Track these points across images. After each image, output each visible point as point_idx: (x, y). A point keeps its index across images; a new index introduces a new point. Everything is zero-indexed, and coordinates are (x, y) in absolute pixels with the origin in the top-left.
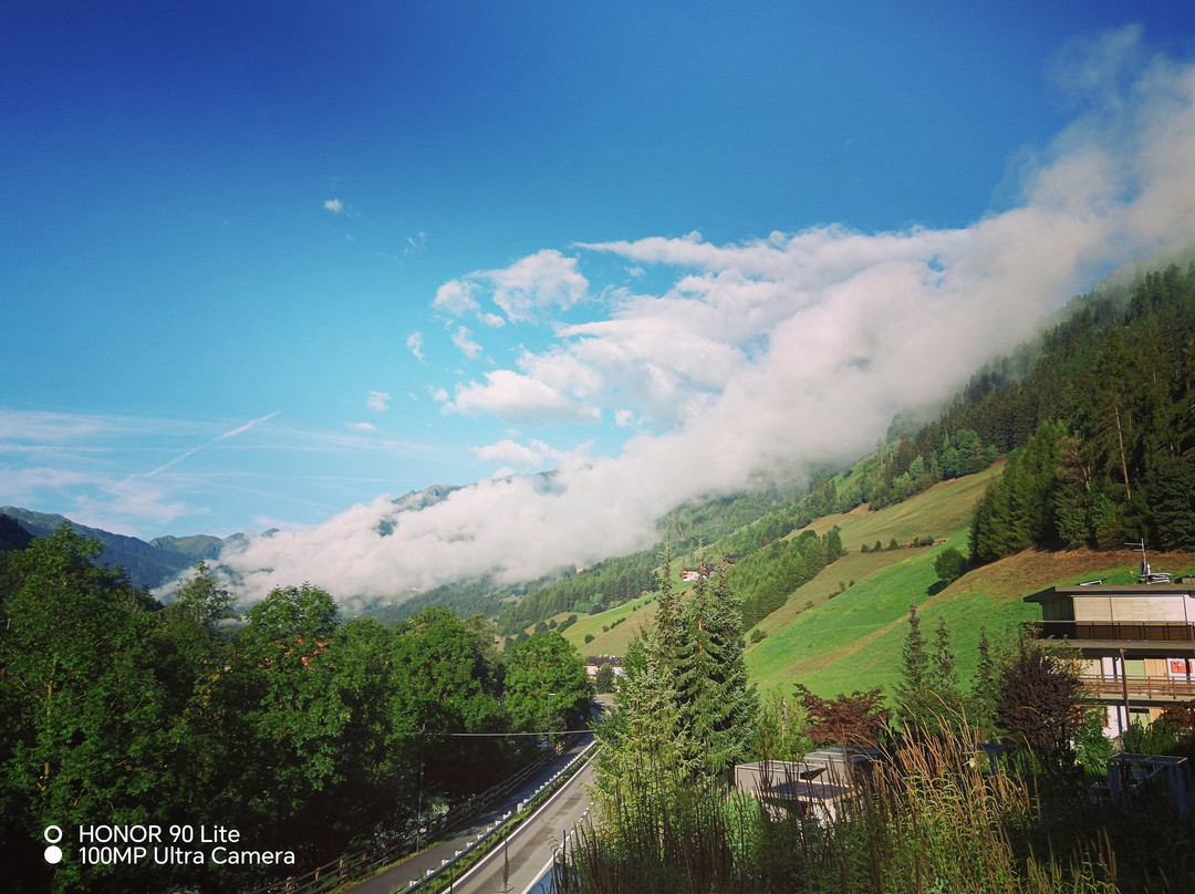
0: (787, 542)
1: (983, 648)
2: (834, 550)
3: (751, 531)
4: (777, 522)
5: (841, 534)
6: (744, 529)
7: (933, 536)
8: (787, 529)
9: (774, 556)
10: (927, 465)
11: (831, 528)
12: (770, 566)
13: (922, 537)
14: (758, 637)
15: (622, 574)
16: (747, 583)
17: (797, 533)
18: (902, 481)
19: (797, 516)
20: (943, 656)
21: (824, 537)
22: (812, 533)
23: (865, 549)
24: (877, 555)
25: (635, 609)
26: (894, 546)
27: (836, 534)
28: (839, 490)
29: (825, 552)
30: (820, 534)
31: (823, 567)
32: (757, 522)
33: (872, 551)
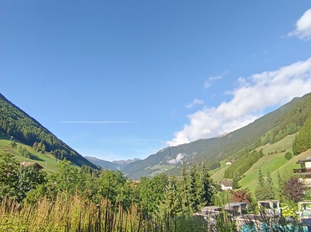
0: (250, 154)
1: (279, 176)
2: (261, 155)
3: (242, 152)
4: (248, 149)
5: (263, 151)
6: (240, 151)
7: (285, 149)
8: (250, 150)
9: (247, 157)
10: (283, 132)
11: (261, 149)
12: (246, 159)
13: (283, 150)
14: (244, 176)
15: (212, 164)
16: (241, 164)
17: (252, 151)
18: (277, 137)
19: (252, 147)
20: (269, 179)
21: (259, 151)
22: (256, 151)
23: (269, 154)
24: (272, 155)
25: (215, 172)
26: (276, 152)
27: (261, 151)
28: (262, 140)
29: (259, 155)
30: (258, 151)
31: (259, 159)
32: (243, 149)
33: (271, 154)
